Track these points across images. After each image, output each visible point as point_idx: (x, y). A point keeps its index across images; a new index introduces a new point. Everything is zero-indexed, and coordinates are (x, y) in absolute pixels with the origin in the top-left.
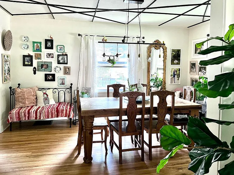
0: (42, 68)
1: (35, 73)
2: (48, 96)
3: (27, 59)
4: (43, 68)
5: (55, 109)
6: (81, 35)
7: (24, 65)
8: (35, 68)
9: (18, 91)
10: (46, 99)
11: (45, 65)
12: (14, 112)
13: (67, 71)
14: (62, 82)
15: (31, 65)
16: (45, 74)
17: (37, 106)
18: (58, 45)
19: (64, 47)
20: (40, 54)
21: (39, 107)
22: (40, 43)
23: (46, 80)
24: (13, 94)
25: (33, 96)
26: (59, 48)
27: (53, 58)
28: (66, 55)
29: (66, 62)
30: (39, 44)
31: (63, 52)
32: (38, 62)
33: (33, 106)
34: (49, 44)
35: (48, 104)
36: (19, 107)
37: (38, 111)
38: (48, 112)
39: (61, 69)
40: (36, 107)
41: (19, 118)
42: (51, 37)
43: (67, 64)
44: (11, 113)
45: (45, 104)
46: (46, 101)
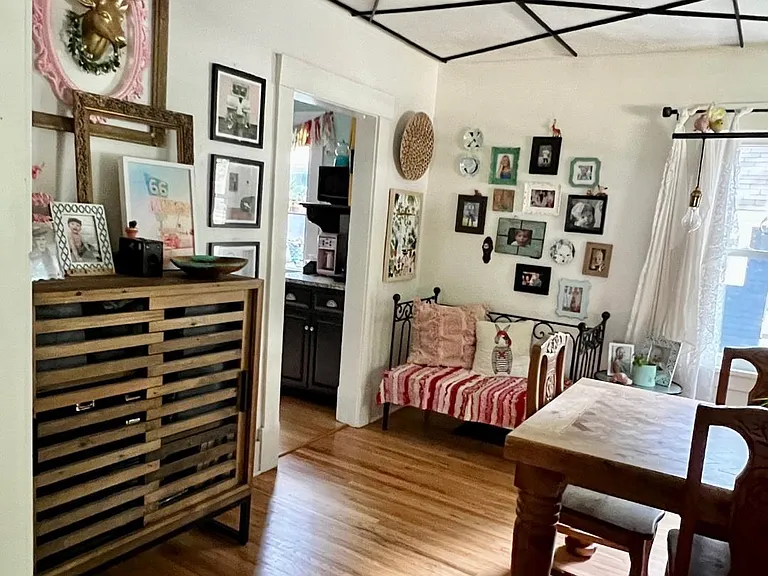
0: (509, 243)
1: (486, 259)
2: (509, 343)
3: (469, 207)
4: (515, 243)
5: (515, 396)
6: (675, 112)
7: (460, 228)
8: (488, 240)
9: (421, 309)
10: (502, 354)
11: (522, 233)
12: (396, 374)
13: (597, 262)
14: (573, 302)
15: (480, 230)
16: (518, 265)
17: (471, 369)
18: (577, 159)
19: (598, 163)
20: (511, 194)
21: (475, 377)
22: (516, 152)
23: (519, 286)
24: (407, 318)
25: (466, 334)
26: (577, 171)
27: (552, 206)
28: (604, 198)
29: (597, 225)
30: (511, 157)
31: (593, 186)
32: (501, 221)
33: (461, 368)
34: (545, 156)
35: (506, 374)
36: (416, 362)
37: (462, 388)
38: (490, 400)
39: (573, 251)
40: (466, 373)
41: (406, 395)
42: (554, 129)
43: (600, 231)
44: (387, 376)
45: (496, 371)
46: (502, 362)
